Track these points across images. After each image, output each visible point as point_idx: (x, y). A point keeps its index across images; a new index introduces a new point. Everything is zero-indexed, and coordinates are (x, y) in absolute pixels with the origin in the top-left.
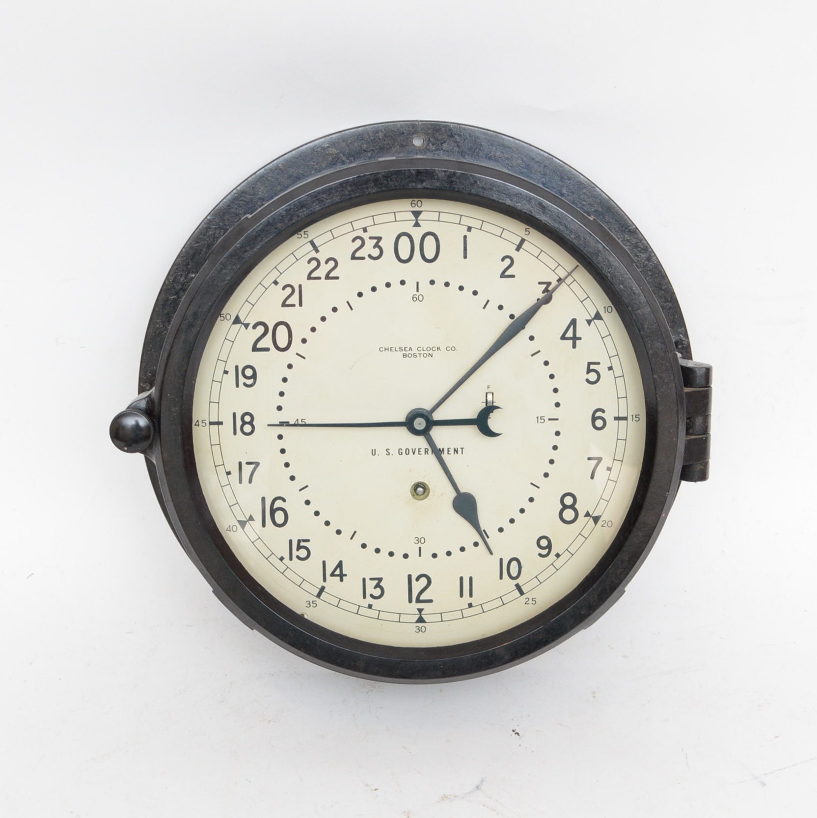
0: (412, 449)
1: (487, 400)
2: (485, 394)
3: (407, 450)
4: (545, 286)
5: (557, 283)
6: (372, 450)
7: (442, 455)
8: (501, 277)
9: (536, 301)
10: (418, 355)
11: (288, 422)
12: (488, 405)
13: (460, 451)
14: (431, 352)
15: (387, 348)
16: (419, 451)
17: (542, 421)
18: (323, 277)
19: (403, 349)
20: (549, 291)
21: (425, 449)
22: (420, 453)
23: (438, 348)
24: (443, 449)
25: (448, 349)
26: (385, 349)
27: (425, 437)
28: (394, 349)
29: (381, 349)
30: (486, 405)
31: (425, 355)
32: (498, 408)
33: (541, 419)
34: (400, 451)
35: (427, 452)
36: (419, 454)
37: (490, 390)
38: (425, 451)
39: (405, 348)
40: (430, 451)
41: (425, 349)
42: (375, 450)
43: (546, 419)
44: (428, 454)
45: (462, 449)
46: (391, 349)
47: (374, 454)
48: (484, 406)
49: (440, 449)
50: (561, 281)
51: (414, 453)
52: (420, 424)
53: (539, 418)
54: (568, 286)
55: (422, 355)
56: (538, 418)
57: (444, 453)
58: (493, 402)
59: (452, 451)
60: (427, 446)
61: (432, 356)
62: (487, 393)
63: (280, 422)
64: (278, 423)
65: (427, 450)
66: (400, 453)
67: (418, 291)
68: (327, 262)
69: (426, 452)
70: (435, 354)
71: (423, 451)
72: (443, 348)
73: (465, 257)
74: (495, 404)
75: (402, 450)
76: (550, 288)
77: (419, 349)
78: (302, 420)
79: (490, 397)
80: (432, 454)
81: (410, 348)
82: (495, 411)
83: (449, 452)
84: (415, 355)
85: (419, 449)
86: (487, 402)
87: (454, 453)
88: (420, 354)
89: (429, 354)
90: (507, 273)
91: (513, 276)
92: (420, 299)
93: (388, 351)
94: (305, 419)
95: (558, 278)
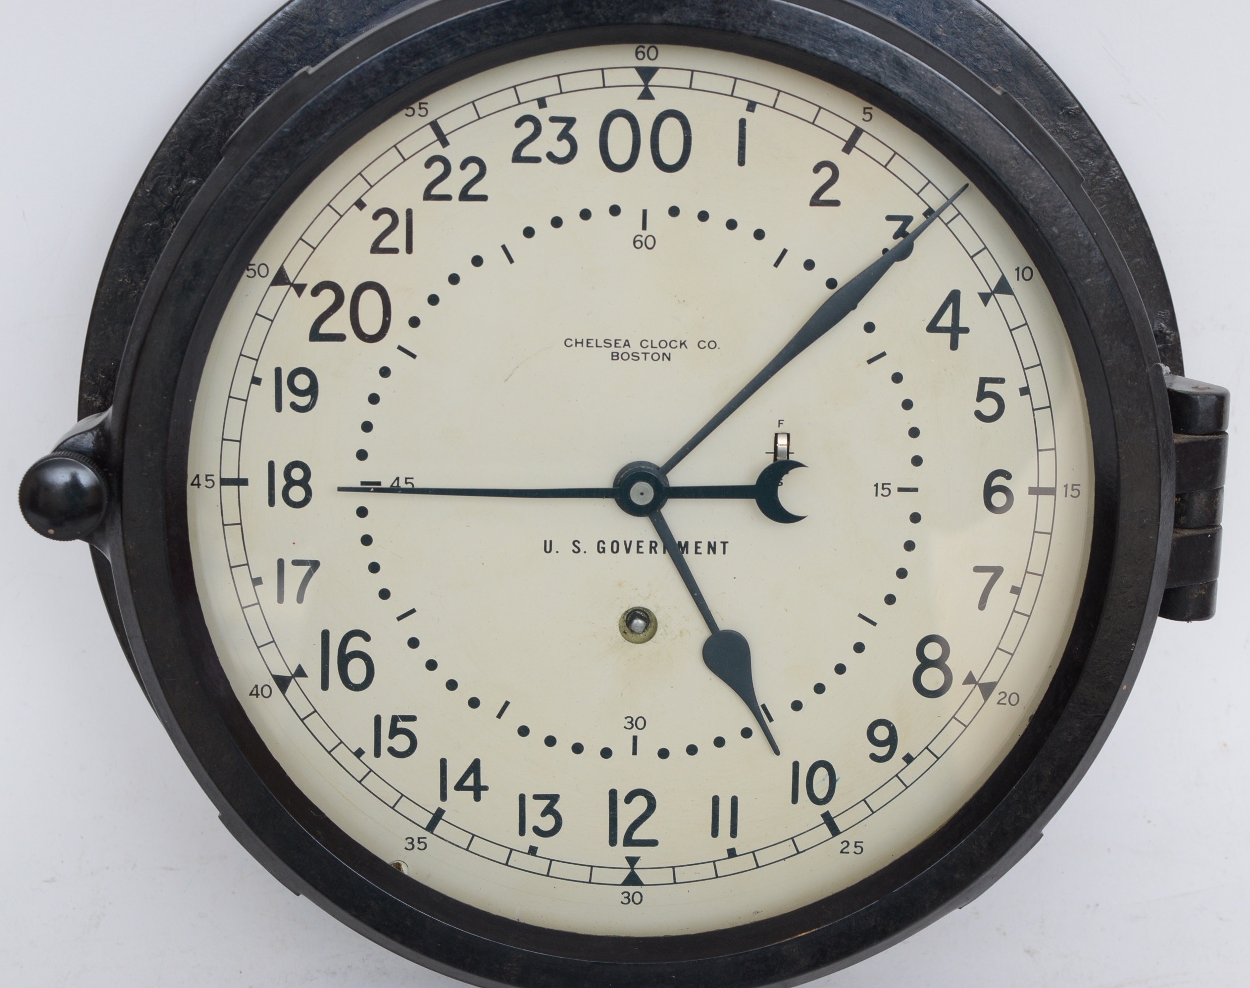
0: (625, 541)
1: (776, 447)
2: (774, 435)
3: (615, 544)
5: (924, 218)
6: (545, 541)
7: (685, 555)
8: (813, 203)
9: (881, 255)
10: (642, 356)
11: (378, 483)
12: (779, 458)
13: (720, 547)
14: (668, 350)
15: (579, 340)
16: (639, 547)
17: (886, 492)
18: (456, 195)
19: (613, 343)
20: (907, 233)
21: (652, 542)
22: (641, 550)
23: (682, 344)
24: (687, 543)
25: (702, 345)
26: (576, 343)
27: (652, 520)
28: (593, 343)
29: (568, 343)
30: (775, 458)
31: (656, 357)
32: (798, 464)
33: (883, 489)
34: (602, 544)
35: (655, 548)
36: (639, 552)
37: (783, 428)
38: (652, 547)
39: (616, 340)
40: (660, 547)
41: (656, 344)
42: (551, 542)
43: (893, 488)
44: (656, 552)
45: (724, 543)
46: (588, 343)
47: (549, 550)
48: (770, 460)
49: (680, 542)
50: (933, 216)
51: (628, 550)
52: (642, 494)
53: (880, 487)
54: (946, 225)
55: (649, 356)
56: (876, 485)
57: (687, 553)
58: (788, 454)
59: (704, 547)
60: (656, 537)
61: (669, 359)
62: (776, 434)
63: (363, 483)
64: (359, 485)
65: (654, 544)
66: (602, 550)
67: (644, 227)
70: (676, 353)
71: (646, 547)
72: (692, 344)
74: (793, 457)
75: (603, 542)
76: (910, 229)
77: (644, 344)
78: (406, 479)
79: (782, 441)
80: (665, 552)
81: (627, 341)
82: (793, 471)
83: (699, 550)
84: (635, 356)
85: (638, 541)
86: (776, 452)
87: (709, 553)
88: (645, 354)
89: (664, 354)
90: (825, 196)
91: (836, 203)
92: (650, 244)
93: (582, 346)
94: (412, 478)
95: (926, 208)
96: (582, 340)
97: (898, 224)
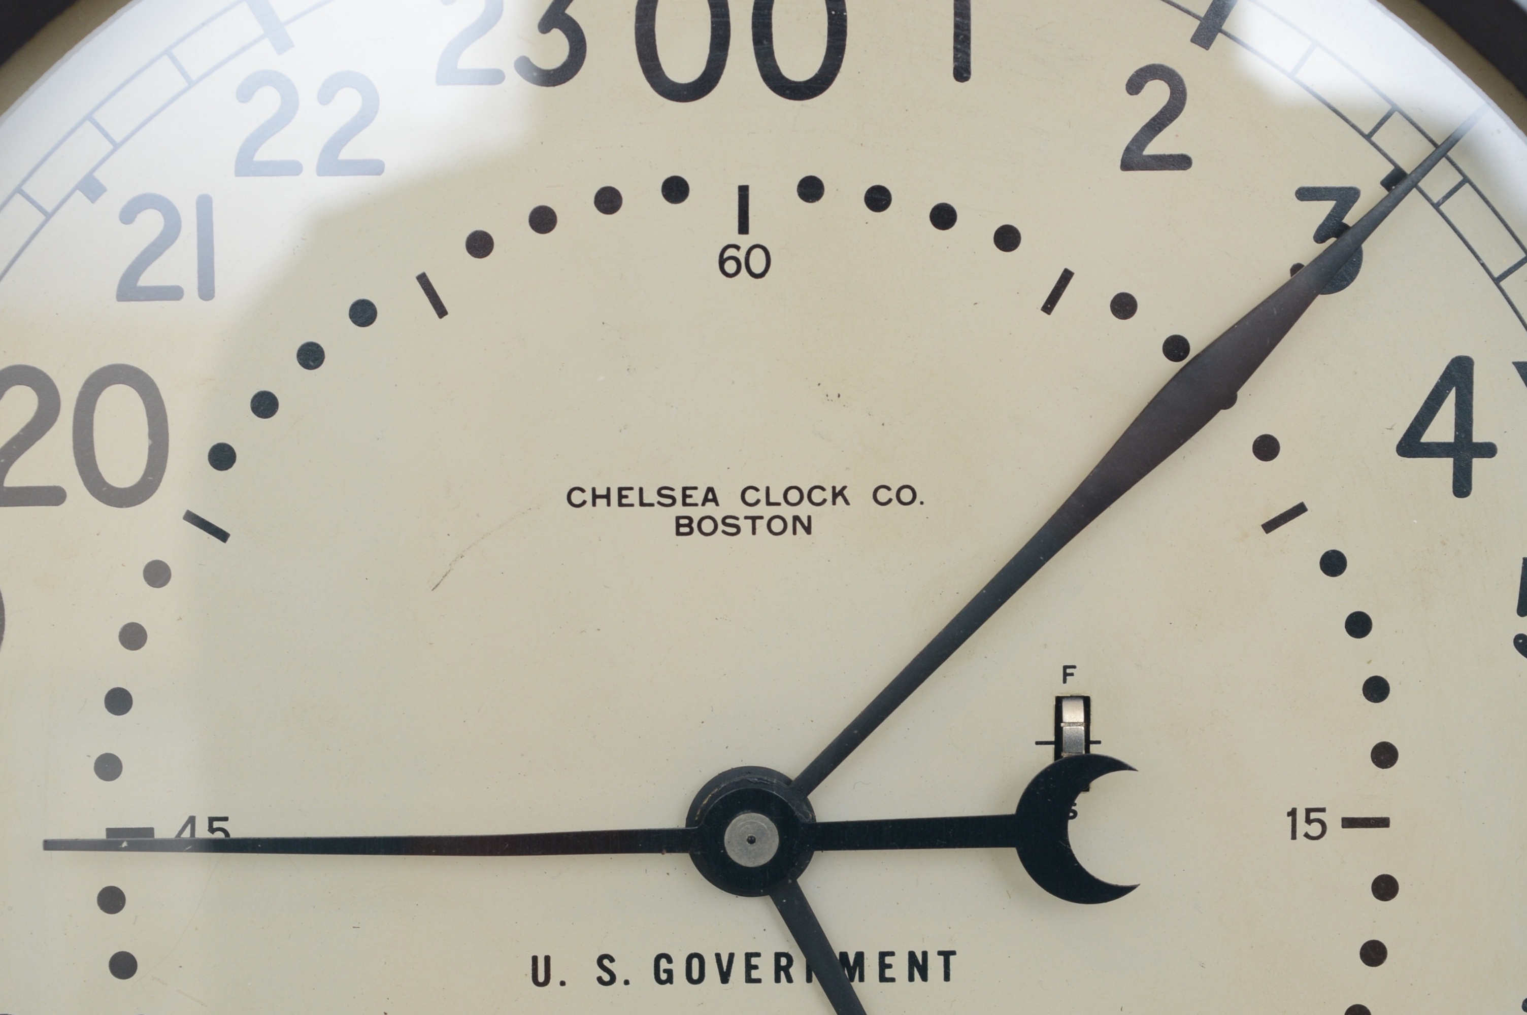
0: (718, 956)
1: (1058, 731)
2: (1053, 703)
3: (695, 962)
4: (1327, 206)
5: (1384, 192)
6: (535, 959)
7: (856, 984)
8: (1128, 164)
9: (1287, 276)
10: (746, 525)
11: (150, 831)
12: (1065, 755)
13: (935, 965)
14: (804, 510)
15: (601, 491)
16: (750, 967)
17: (1316, 829)
18: (310, 165)
19: (678, 495)
20: (1346, 227)
21: (778, 956)
22: (755, 974)
23: (838, 494)
24: (860, 956)
25: (883, 495)
26: (595, 497)
27: (777, 903)
28: (633, 497)
29: (577, 497)
30: (1058, 753)
31: (777, 525)
32: (1114, 765)
33: (1309, 821)
34: (664, 964)
35: (786, 969)
36: (749, 980)
37: (1074, 686)
38: (778, 968)
39: (685, 489)
40: (798, 970)
41: (776, 496)
42: (547, 959)
43: (1333, 819)
44: (790, 980)
45: (947, 955)
46: (621, 497)
47: (541, 978)
48: (1046, 757)
49: (844, 955)
50: (1401, 187)
51: (725, 977)
52: (752, 841)
53: (1301, 816)
54: (1436, 206)
55: (761, 525)
56: (1293, 813)
57: (862, 979)
58: (1088, 742)
59: (899, 966)
60: (788, 944)
61: (808, 530)
62: (1059, 701)
63: (110, 832)
64: (103, 836)
65: (784, 962)
66: (664, 976)
67: (743, 228)
68: (326, 95)
69: (782, 970)
70: (824, 517)
71: (765, 968)
72: (859, 494)
73: (962, 72)
74: (1095, 750)
75: (669, 960)
76: (1350, 219)
77: (751, 496)
78: (212, 820)
79: (1073, 715)
80: (809, 980)
81: (710, 490)
82: (1098, 784)
83: (888, 973)
84: (731, 526)
85: (749, 956)
86: (1058, 741)
87: (911, 978)
88: (754, 519)
89: (796, 518)
90: (1154, 148)
91: (1182, 162)
92: (757, 267)
93: (609, 504)
94: (225, 819)
95: (1389, 169)
96: (608, 489)
97: (1323, 209)
